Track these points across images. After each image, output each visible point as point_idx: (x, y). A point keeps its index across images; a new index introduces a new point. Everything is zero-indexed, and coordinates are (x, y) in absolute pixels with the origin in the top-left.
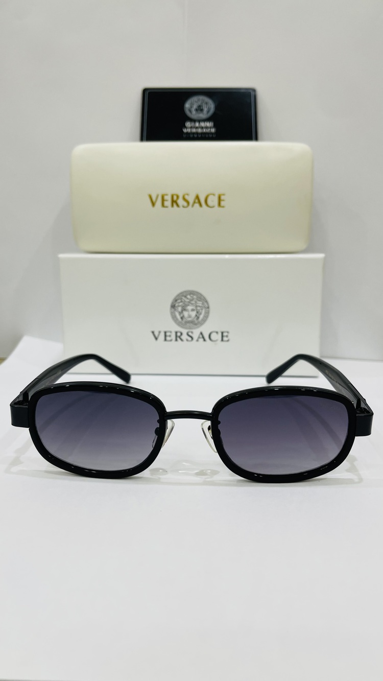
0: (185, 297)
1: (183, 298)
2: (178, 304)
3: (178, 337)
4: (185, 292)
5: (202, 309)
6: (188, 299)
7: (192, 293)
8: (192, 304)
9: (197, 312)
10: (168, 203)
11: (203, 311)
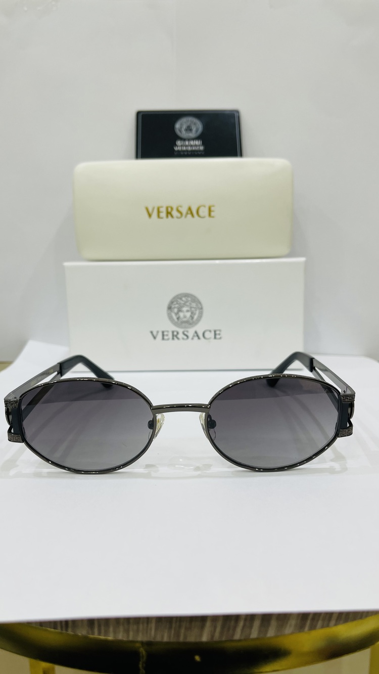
0: (181, 299)
1: (179, 300)
2: (175, 305)
3: (175, 336)
4: (181, 294)
5: (196, 310)
6: (183, 300)
7: (186, 295)
8: (187, 306)
9: (192, 313)
10: (163, 215)
11: (197, 312)
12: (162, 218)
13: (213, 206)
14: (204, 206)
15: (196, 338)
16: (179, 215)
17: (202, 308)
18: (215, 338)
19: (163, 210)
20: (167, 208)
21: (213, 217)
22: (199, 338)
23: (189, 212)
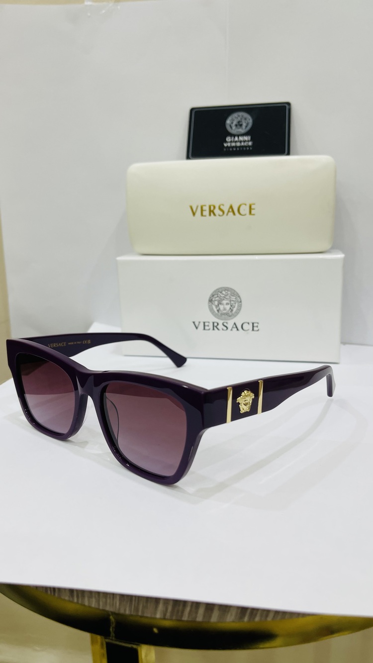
0: (221, 293)
1: (219, 293)
2: (216, 298)
3: (215, 326)
4: (221, 288)
5: (235, 303)
6: (223, 294)
7: (227, 289)
8: (226, 298)
9: (231, 306)
10: (206, 213)
11: (237, 305)
12: (205, 216)
13: (254, 204)
14: (246, 205)
15: (235, 329)
16: (221, 213)
17: (241, 302)
18: (253, 330)
19: (206, 208)
20: (210, 207)
21: (254, 215)
22: (238, 330)
23: (231, 210)
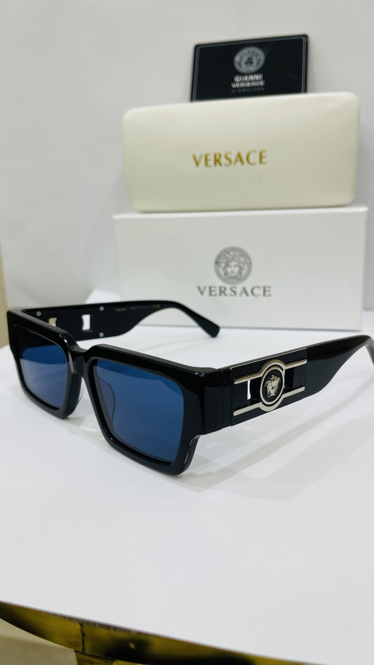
0: (228, 253)
1: (227, 255)
2: (223, 259)
3: (222, 292)
4: (228, 248)
5: (244, 266)
6: (230, 255)
7: (235, 249)
8: (235, 260)
9: (240, 268)
10: (211, 162)
11: (246, 268)
12: (210, 166)
13: (265, 151)
14: (255, 152)
15: (244, 295)
16: (227, 162)
18: (264, 294)
19: (211, 157)
20: (215, 156)
21: (265, 164)
22: (247, 294)
23: (239, 159)
